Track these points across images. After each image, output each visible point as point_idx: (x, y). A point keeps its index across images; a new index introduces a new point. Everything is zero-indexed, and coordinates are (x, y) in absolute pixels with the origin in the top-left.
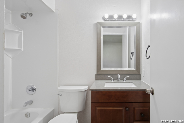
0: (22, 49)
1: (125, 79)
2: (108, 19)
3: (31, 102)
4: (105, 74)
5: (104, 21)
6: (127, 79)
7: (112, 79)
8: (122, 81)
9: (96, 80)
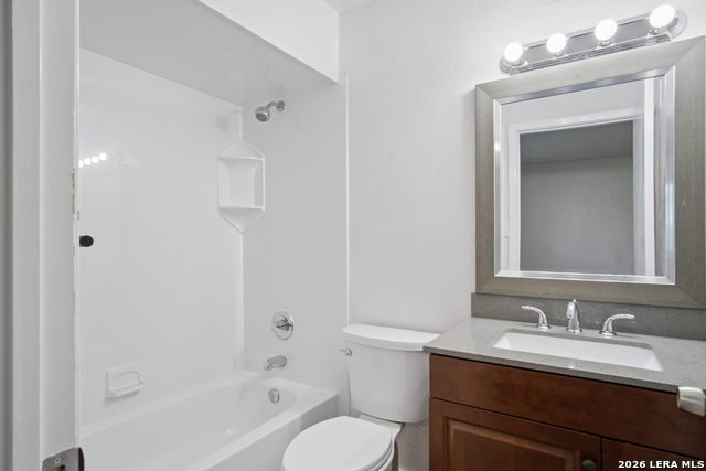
0: (263, 208)
1: (608, 323)
2: (526, 63)
3: (280, 362)
4: (512, 296)
5: (506, 76)
6: (619, 327)
7: (543, 316)
8: (595, 333)
9: (475, 314)
